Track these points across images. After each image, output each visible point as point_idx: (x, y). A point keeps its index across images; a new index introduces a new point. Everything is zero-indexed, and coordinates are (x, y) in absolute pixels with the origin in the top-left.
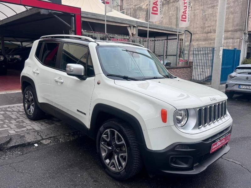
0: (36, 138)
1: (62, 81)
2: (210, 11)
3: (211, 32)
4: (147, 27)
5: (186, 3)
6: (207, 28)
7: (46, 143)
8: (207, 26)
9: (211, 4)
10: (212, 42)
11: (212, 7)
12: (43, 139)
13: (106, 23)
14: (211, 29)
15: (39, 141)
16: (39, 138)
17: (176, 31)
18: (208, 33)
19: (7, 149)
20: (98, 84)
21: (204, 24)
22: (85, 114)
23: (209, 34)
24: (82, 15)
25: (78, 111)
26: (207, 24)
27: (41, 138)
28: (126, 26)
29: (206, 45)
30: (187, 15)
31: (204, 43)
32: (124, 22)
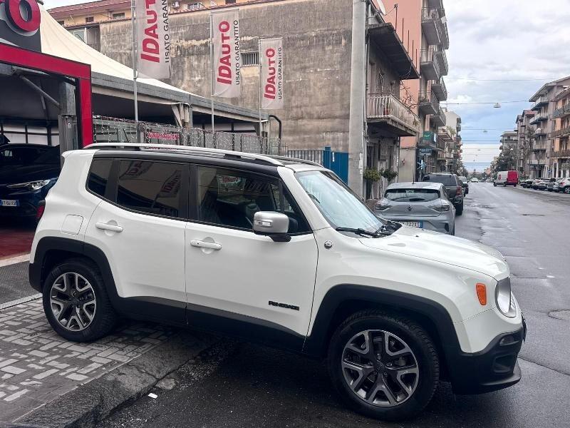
0: (145, 381)
1: (218, 246)
2: (299, 77)
3: (302, 118)
5: (274, 62)
6: (295, 110)
7: (171, 388)
8: (294, 105)
9: (299, 62)
10: (306, 136)
11: (301, 69)
12: (158, 380)
13: (136, 98)
14: (302, 112)
15: (154, 386)
16: (152, 381)
17: (255, 116)
18: (297, 119)
19: (107, 417)
21: (289, 101)
22: (297, 308)
23: (300, 122)
24: (93, 81)
25: (271, 303)
26: (295, 102)
27: (155, 380)
28: (170, 105)
29: (296, 143)
30: (276, 86)
31: (291, 138)
32: (166, 96)
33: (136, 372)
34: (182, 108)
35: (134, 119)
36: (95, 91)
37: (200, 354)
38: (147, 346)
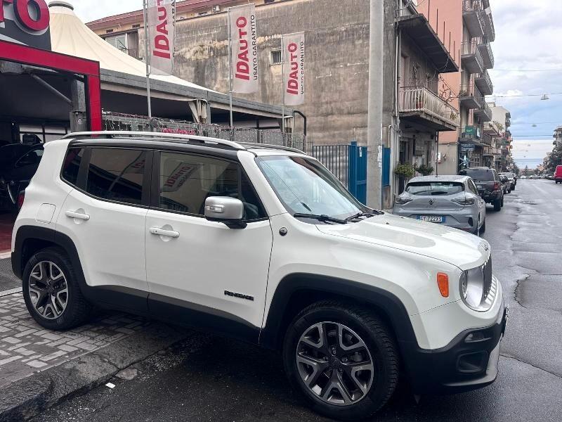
0: (105, 370)
1: (176, 233)
2: (328, 72)
3: (332, 114)
4: (228, 105)
5: (296, 57)
6: (325, 106)
7: (131, 378)
8: (324, 101)
9: (329, 57)
10: (336, 132)
11: (331, 64)
12: (119, 370)
13: (149, 95)
14: (332, 108)
15: (114, 376)
16: (112, 370)
17: (278, 112)
18: (327, 115)
19: (55, 405)
20: (283, 233)
21: (319, 97)
22: (251, 298)
23: (330, 118)
25: (227, 293)
26: (324, 99)
27: (115, 369)
28: (188, 102)
29: (326, 139)
30: (299, 81)
31: (320, 135)
32: (183, 93)
33: (98, 360)
34: (199, 104)
35: (147, 115)
36: (104, 87)
37: (172, 346)
38: (119, 336)
